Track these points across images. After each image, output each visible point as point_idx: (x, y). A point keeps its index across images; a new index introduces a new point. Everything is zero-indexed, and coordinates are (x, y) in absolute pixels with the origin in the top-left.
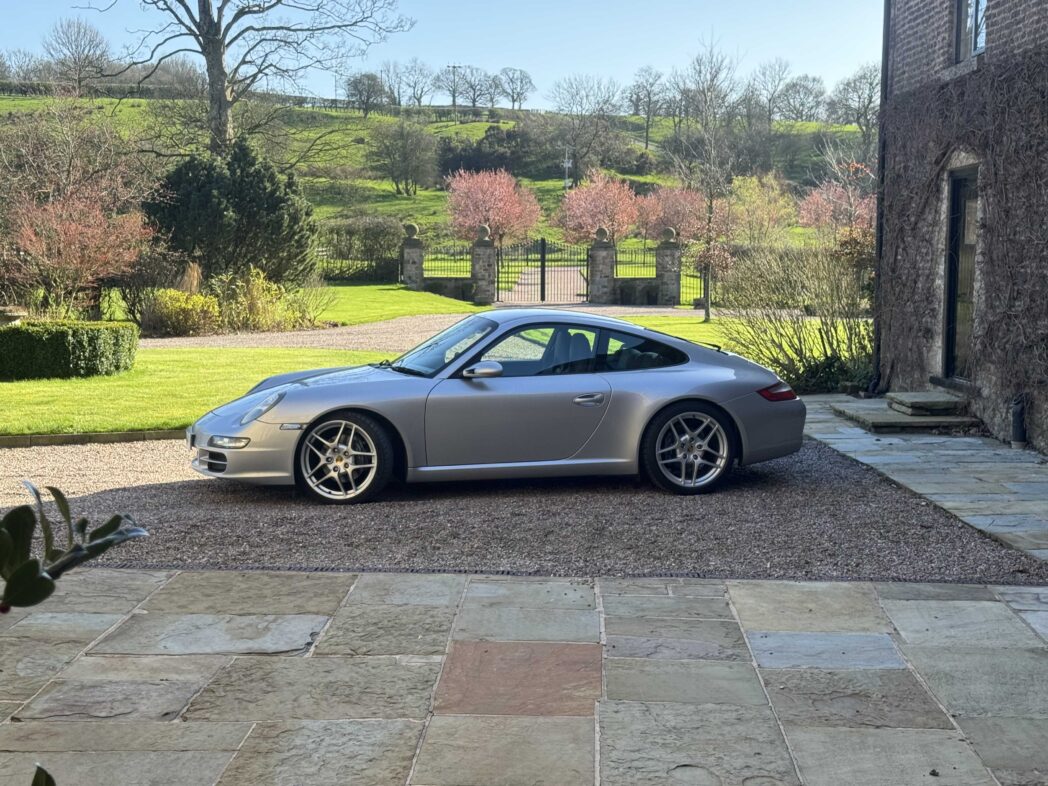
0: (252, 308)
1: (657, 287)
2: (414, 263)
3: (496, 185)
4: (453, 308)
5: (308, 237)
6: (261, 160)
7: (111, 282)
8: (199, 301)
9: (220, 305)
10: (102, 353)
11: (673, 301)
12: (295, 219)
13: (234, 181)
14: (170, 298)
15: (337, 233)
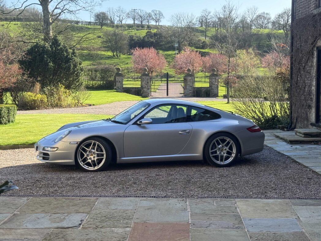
0: (59, 99)
1: (210, 90)
2: (120, 82)
3: (150, 53)
4: (134, 99)
5: (80, 73)
6: (62, 44)
7: (7, 90)
8: (39, 96)
9: (47, 98)
10: (3, 116)
11: (216, 95)
12: (75, 66)
13: (53, 52)
14: (29, 95)
15: (91, 71)
